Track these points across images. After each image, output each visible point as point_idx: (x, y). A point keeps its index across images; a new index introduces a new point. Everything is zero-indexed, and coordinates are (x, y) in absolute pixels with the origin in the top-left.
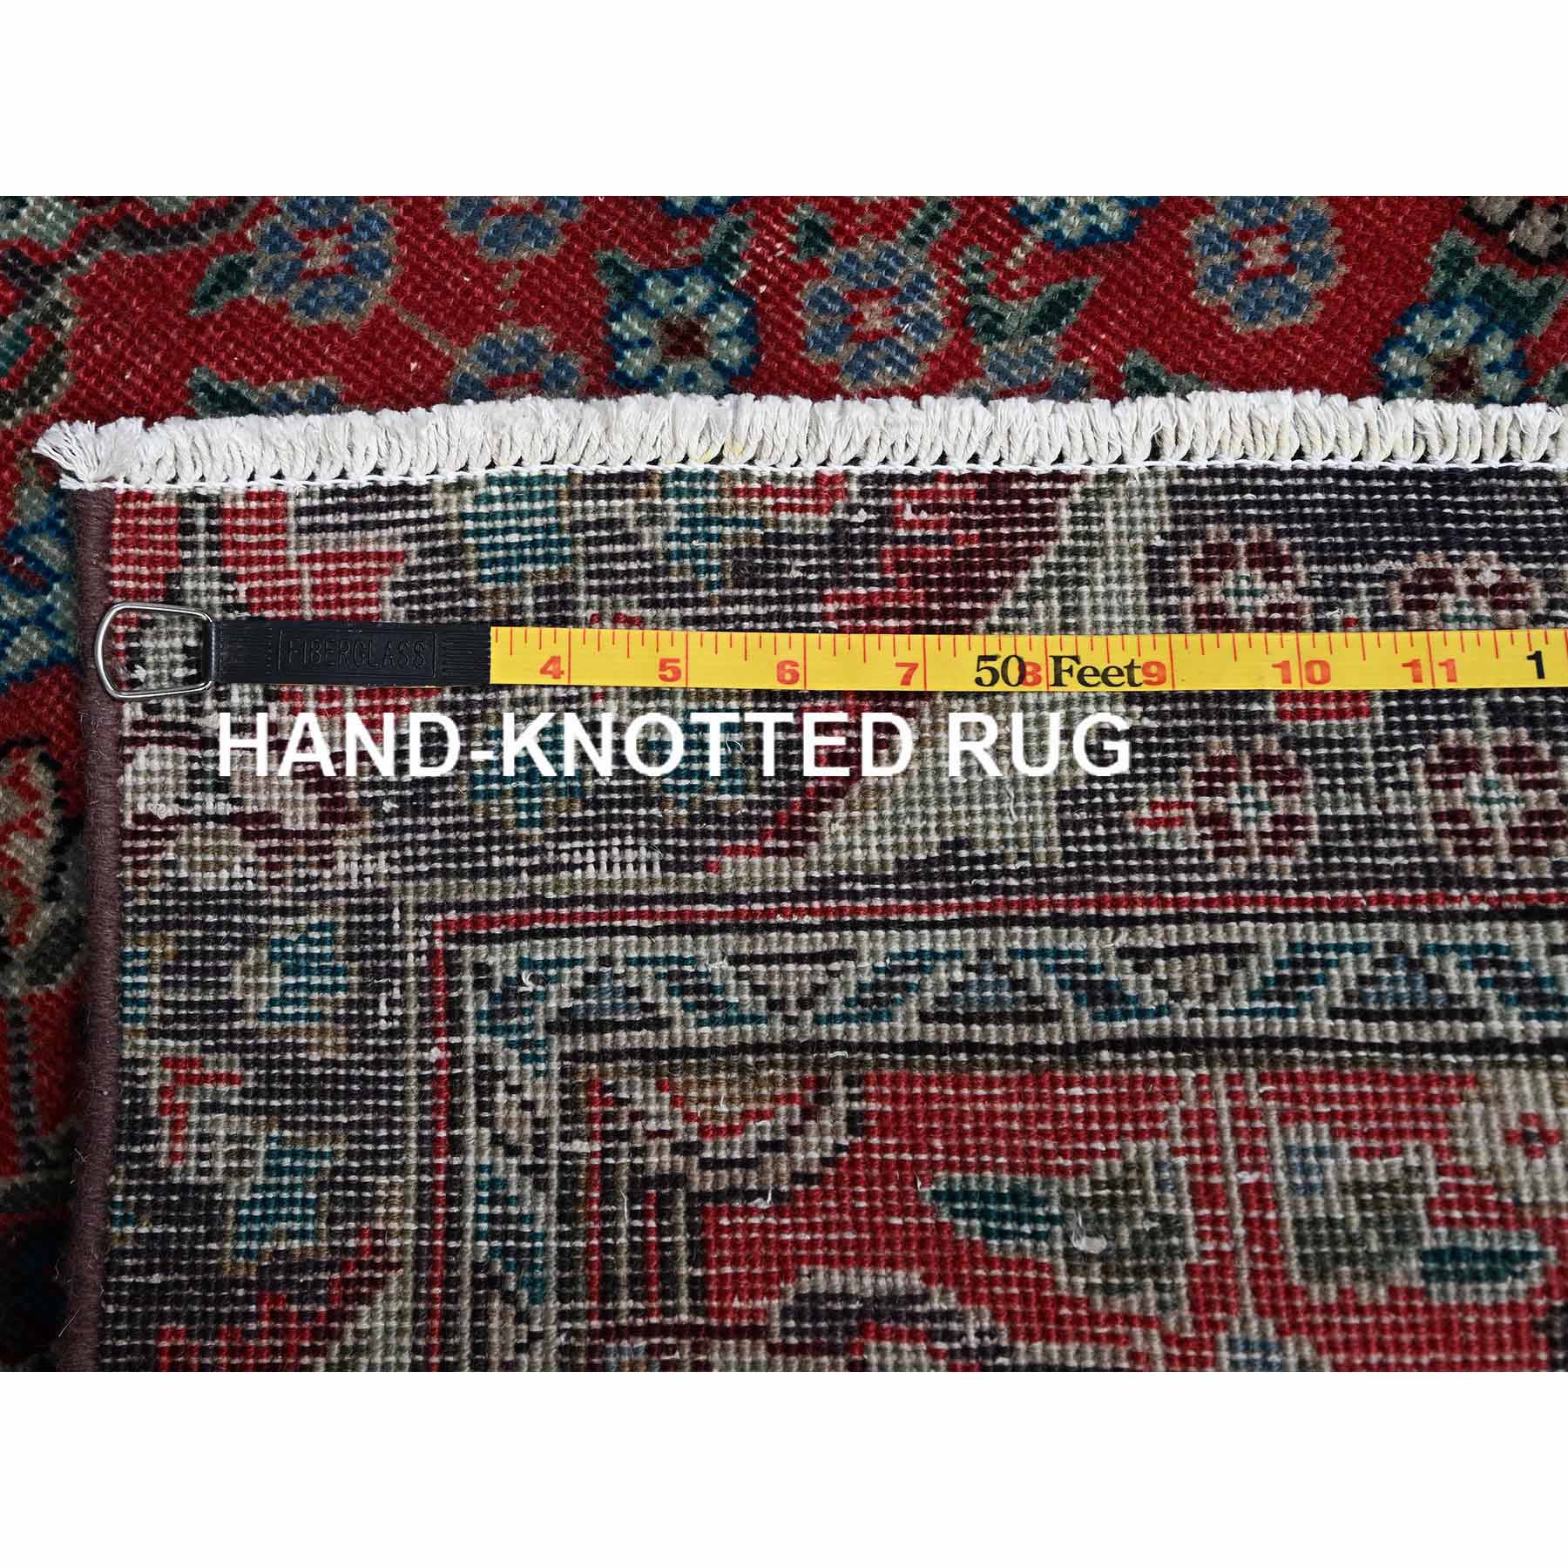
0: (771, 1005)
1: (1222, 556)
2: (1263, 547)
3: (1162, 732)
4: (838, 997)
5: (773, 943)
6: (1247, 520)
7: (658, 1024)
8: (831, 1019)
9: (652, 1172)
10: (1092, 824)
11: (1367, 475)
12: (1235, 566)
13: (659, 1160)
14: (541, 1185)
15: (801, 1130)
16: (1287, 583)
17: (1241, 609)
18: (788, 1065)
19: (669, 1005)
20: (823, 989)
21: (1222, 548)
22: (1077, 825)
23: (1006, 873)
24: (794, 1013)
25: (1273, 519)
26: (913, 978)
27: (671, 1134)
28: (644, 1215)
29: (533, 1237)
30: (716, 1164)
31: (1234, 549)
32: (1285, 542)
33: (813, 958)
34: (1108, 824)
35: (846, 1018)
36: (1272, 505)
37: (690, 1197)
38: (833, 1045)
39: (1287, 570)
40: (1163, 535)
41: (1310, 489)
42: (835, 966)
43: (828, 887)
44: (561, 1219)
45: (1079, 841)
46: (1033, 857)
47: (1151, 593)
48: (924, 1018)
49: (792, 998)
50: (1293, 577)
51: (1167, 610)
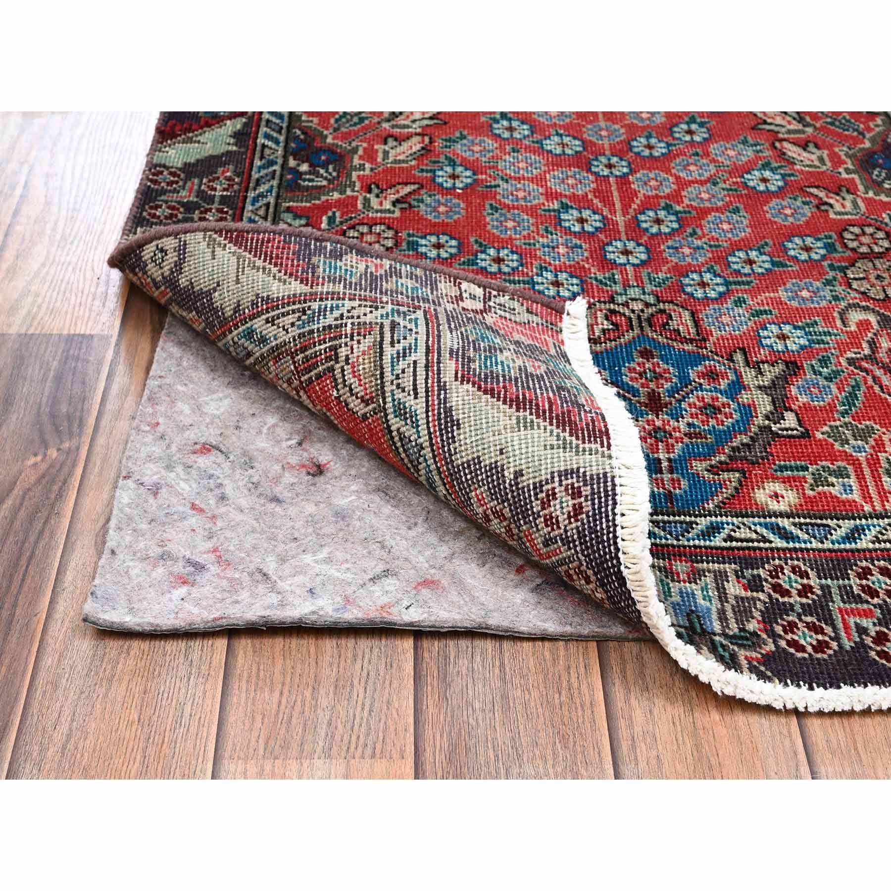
0: (398, 375)
1: (576, 493)
2: (581, 508)
3: (505, 488)
4: (400, 396)
5: (421, 372)
6: (593, 500)
7: (392, 344)
8: (393, 395)
9: (339, 351)
10: (471, 473)
11: (615, 543)
12: (572, 499)
13: (343, 352)
14: (336, 319)
15: (357, 398)
16: (567, 522)
17: (555, 505)
18: (377, 385)
19: (399, 347)
20: (403, 391)
21: (580, 492)
22: (469, 466)
23: (449, 444)
24: (395, 382)
25: (594, 509)
26: (409, 421)
27: (352, 353)
28: (326, 352)
29: (319, 319)
30: (343, 370)
31: (580, 497)
32: (584, 516)
33: (415, 385)
34: (472, 478)
35: (394, 400)
36: (600, 508)
37: (332, 366)
38: (384, 399)
39: (572, 520)
40: (585, 472)
41: (608, 521)
42: (412, 393)
43: (442, 387)
44: (324, 327)
45: (464, 468)
46: (456, 453)
47: (559, 471)
48: (398, 430)
49: (400, 381)
50: (570, 523)
51: (553, 478)
